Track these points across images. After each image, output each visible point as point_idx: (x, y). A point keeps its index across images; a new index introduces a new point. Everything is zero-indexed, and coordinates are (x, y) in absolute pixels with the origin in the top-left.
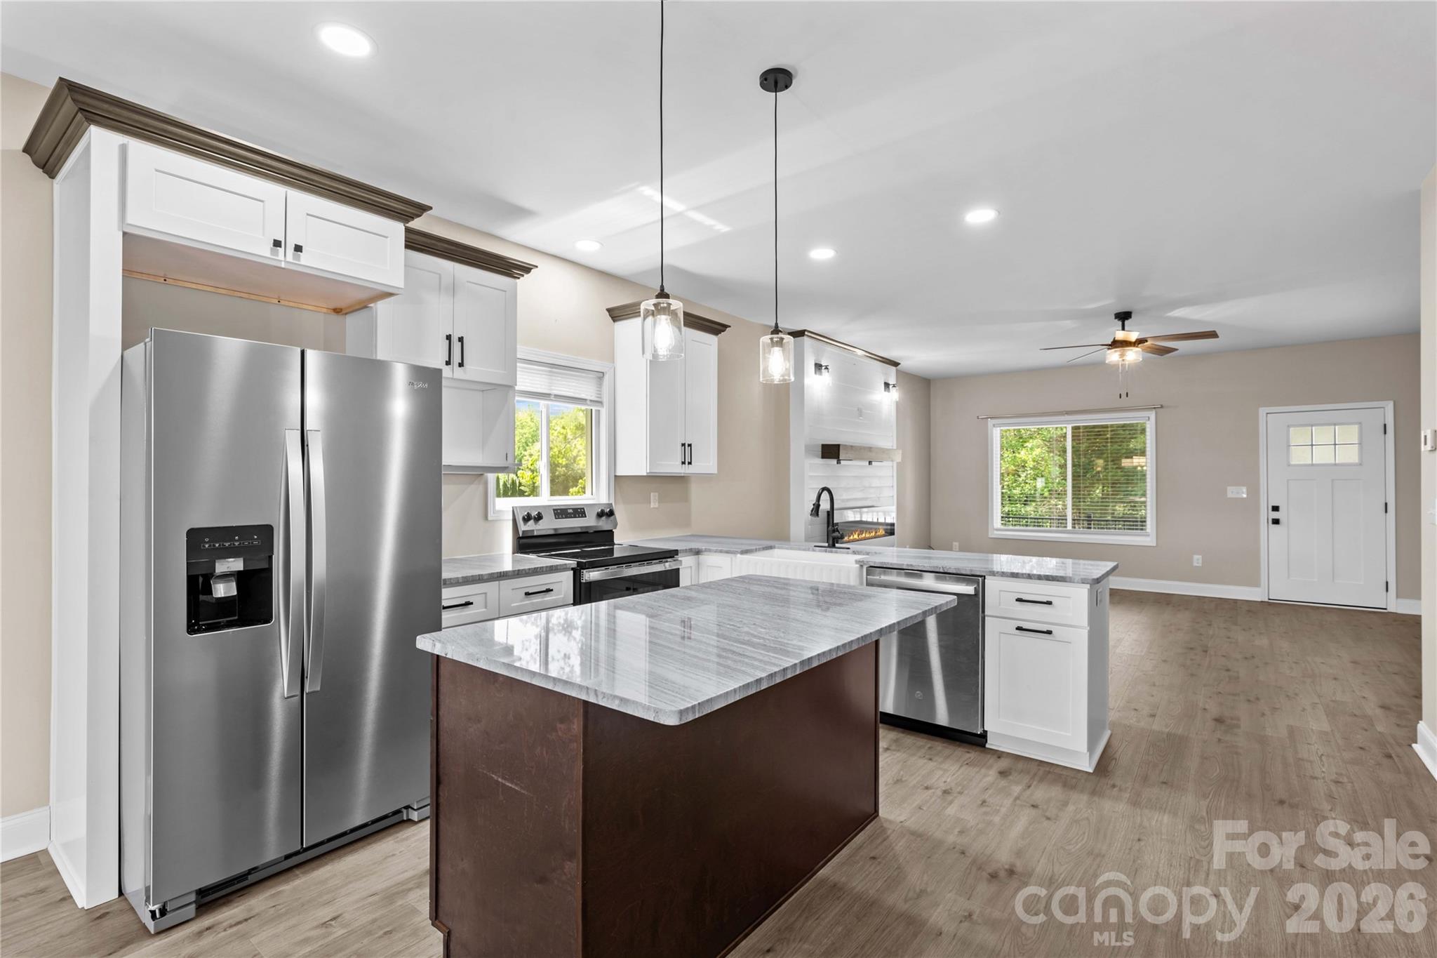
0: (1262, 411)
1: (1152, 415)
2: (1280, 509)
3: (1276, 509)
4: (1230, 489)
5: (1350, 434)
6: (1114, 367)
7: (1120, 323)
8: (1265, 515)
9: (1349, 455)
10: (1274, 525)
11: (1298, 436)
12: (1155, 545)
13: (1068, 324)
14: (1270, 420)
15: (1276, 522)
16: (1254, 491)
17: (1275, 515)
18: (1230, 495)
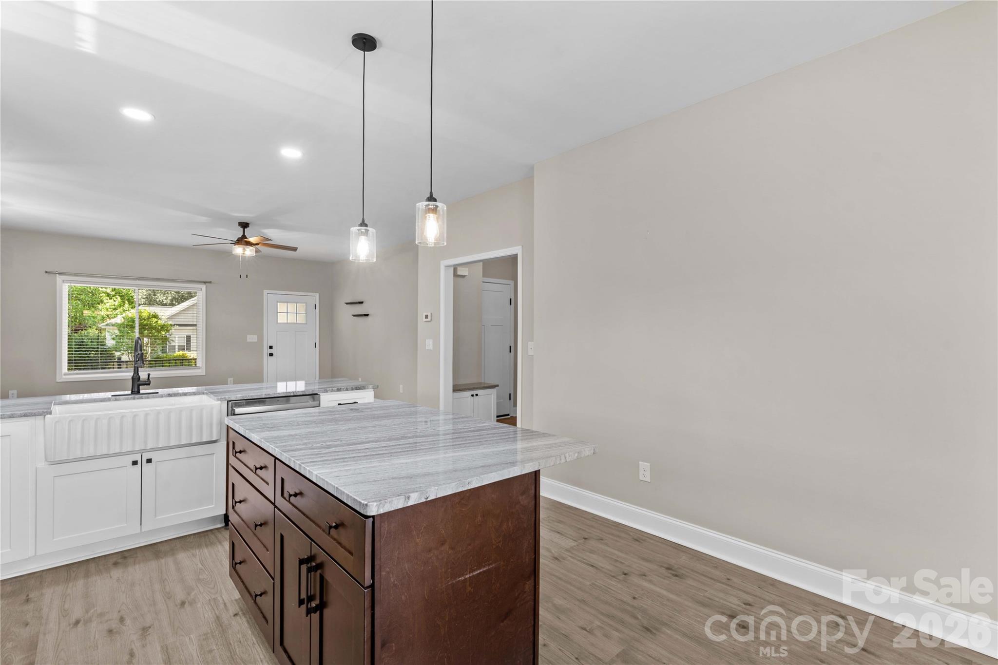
0: (266, 292)
1: (204, 287)
2: (273, 347)
3: (271, 347)
4: (248, 337)
5: (301, 308)
6: (236, 257)
7: (242, 229)
8: (267, 351)
9: (301, 319)
10: (271, 357)
11: (281, 307)
12: (204, 374)
13: (204, 219)
14: (269, 296)
15: (271, 355)
16: (261, 338)
17: (271, 351)
18: (248, 340)
